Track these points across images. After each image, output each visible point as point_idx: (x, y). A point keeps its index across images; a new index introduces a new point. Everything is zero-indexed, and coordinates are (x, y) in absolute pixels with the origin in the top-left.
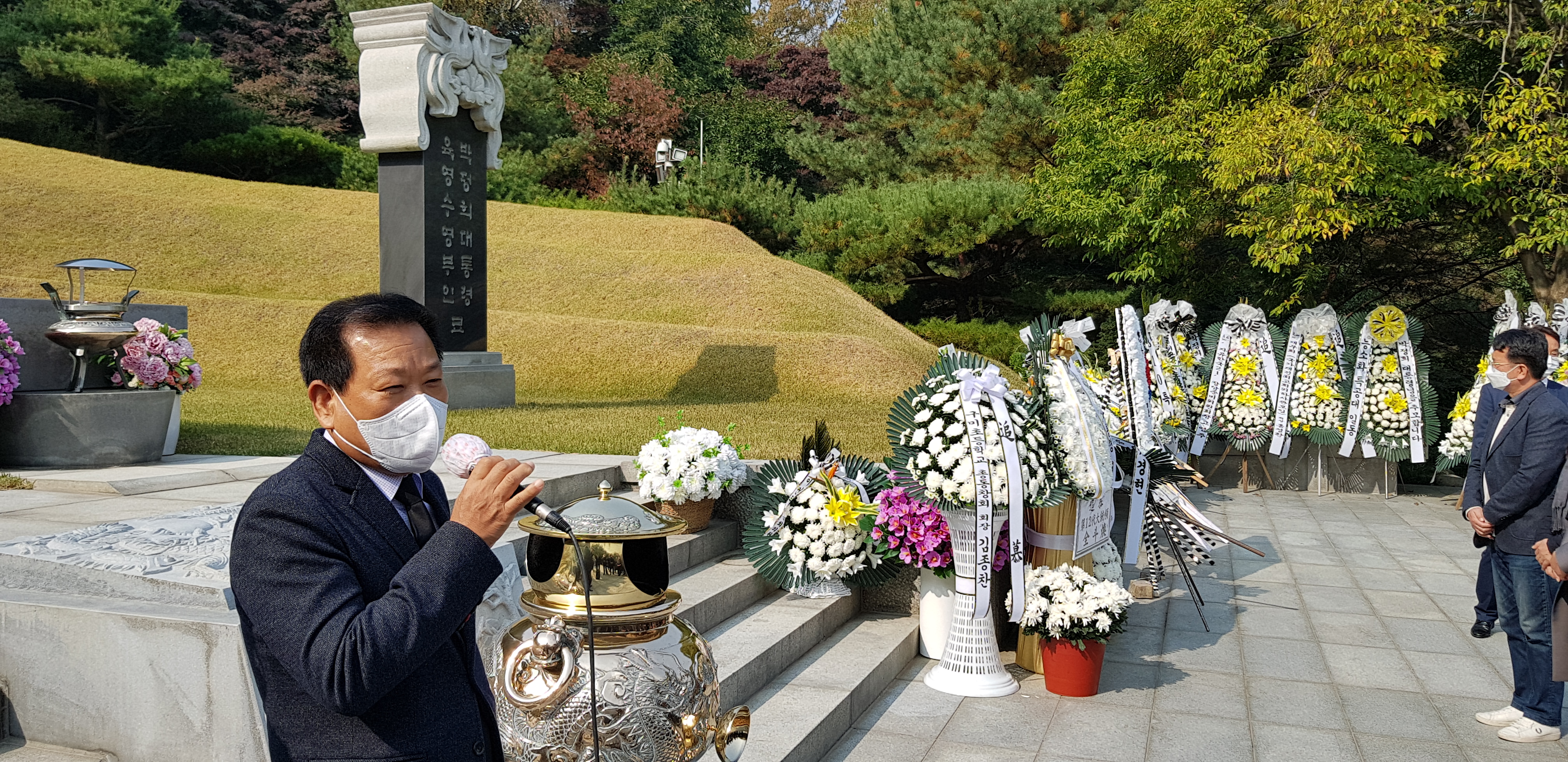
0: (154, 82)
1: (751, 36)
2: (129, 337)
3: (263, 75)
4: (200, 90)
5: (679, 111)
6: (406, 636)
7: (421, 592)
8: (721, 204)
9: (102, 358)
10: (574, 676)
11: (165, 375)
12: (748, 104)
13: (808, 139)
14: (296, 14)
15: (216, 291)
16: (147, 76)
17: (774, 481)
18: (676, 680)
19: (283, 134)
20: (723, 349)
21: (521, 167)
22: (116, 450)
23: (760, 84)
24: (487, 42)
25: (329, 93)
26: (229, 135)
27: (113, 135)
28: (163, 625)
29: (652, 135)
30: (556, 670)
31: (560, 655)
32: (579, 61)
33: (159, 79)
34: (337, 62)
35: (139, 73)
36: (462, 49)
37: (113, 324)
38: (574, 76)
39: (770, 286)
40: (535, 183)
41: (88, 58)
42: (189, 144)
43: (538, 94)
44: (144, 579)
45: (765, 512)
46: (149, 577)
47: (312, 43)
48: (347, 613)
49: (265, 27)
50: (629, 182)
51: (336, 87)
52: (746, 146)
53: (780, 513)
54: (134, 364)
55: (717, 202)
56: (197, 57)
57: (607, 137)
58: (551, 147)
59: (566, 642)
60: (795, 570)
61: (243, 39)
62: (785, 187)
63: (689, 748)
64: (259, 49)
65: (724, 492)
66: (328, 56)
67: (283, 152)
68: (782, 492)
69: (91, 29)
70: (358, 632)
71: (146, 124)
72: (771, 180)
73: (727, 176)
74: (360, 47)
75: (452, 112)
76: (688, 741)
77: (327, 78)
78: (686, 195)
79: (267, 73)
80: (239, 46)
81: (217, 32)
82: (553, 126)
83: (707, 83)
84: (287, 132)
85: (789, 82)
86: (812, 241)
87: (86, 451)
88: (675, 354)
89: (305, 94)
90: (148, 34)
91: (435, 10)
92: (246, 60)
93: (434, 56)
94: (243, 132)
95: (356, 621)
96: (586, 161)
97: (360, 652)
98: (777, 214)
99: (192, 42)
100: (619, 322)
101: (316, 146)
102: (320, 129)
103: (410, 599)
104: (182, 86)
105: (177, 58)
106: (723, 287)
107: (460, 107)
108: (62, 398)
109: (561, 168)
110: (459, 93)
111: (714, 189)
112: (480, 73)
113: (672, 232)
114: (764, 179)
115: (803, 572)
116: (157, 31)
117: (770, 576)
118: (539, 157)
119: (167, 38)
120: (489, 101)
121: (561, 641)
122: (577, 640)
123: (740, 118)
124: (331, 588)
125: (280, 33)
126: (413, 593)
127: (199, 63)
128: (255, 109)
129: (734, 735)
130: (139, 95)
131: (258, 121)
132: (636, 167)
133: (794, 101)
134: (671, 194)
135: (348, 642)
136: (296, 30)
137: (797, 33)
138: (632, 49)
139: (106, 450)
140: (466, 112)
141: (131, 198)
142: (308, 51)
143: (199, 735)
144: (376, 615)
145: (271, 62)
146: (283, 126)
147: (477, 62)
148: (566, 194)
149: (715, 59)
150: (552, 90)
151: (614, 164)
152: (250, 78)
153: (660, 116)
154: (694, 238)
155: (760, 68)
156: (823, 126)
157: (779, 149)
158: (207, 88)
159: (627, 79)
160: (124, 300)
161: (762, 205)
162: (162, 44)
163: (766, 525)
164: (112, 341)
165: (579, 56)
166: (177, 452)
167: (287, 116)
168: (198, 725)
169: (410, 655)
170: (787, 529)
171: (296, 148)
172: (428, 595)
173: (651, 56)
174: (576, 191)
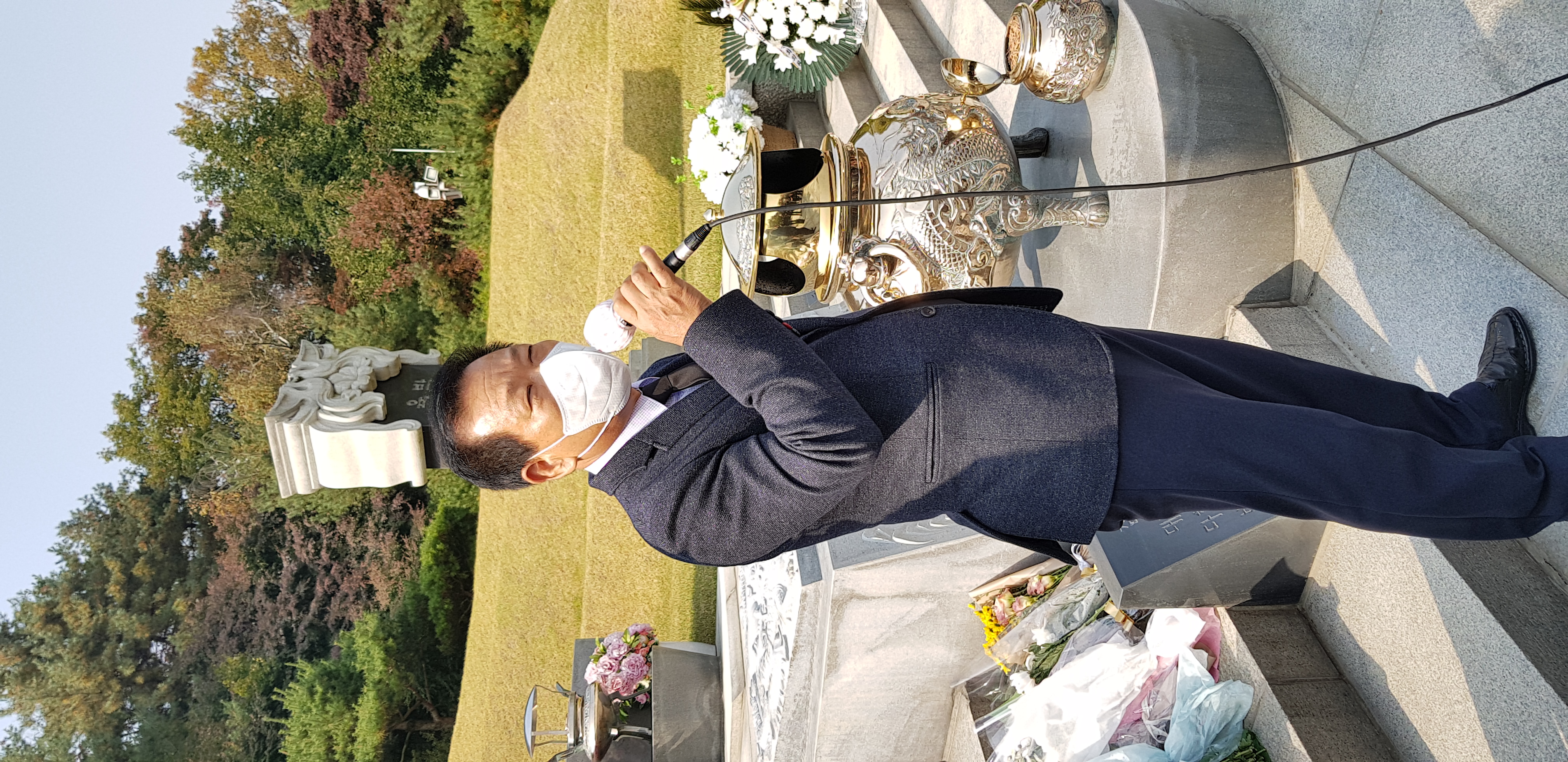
0: (380, 681)
1: (302, 96)
2: (600, 690)
3: (370, 583)
4: (386, 639)
5: (386, 175)
6: (801, 390)
7: (755, 375)
8: (481, 130)
9: (622, 713)
10: (898, 243)
11: (639, 657)
12: (374, 101)
13: (408, 34)
14: (308, 553)
15: (579, 618)
16: (374, 687)
17: (743, 58)
18: (910, 137)
19: (428, 562)
20: (627, 127)
21: (452, 337)
22: (706, 697)
23: (352, 86)
24: (305, 364)
25: (387, 521)
26: (431, 611)
27: (434, 715)
28: (833, 640)
29: (413, 203)
30: (892, 262)
31: (876, 258)
32: (340, 279)
33: (376, 676)
34: (354, 515)
35: (372, 694)
36: (312, 389)
37: (587, 705)
38: (356, 284)
39: (562, 76)
40: (469, 323)
41: (359, 739)
42: (441, 648)
43: (376, 320)
44: (792, 660)
45: (776, 68)
46: (791, 655)
47: (336, 538)
48: (775, 450)
49: (322, 583)
50: (461, 226)
51: (380, 515)
52: (420, 104)
53: (778, 52)
54: (627, 684)
55: (479, 135)
56: (354, 643)
57: (418, 251)
58: (431, 308)
59: (864, 252)
60: (837, 35)
61: (335, 602)
62: (460, 61)
63: (980, 124)
64: (344, 587)
65: (756, 113)
66: (349, 523)
67: (446, 563)
68: (755, 50)
69: (331, 738)
70: (794, 438)
71: (423, 686)
72: (453, 75)
73: (451, 124)
74: (318, 488)
75: (380, 398)
76: (974, 125)
77: (371, 524)
78: (473, 168)
79: (368, 579)
80: (343, 606)
81: (329, 625)
82: (409, 305)
83: (355, 145)
84: (426, 559)
85: (348, 56)
86: (516, 31)
87: (707, 723)
88: (633, 177)
89: (388, 543)
90: (334, 688)
91: (272, 415)
92: (357, 599)
93: (321, 415)
94: (427, 599)
95: (783, 441)
96: (445, 272)
97: (815, 436)
98: (490, 69)
99: (340, 648)
100: (602, 236)
101: (439, 532)
102: (422, 529)
103: (761, 387)
104: (382, 655)
105: (355, 661)
106: (564, 126)
107: (375, 391)
108: (656, 746)
109: (454, 298)
110: (360, 392)
111: (465, 138)
112: (337, 371)
113: (508, 181)
114: (453, 83)
115: (840, 27)
116: (330, 679)
117: (843, 64)
118: (442, 319)
119: (336, 671)
120: (368, 362)
121: (863, 257)
122: (863, 241)
123: (390, 110)
124: (749, 467)
125: (328, 569)
126: (757, 383)
127: (359, 641)
128: (404, 589)
129: (971, 75)
130: (394, 694)
131: (414, 585)
132: (445, 220)
133: (370, 52)
134: (473, 184)
135: (804, 448)
136: (323, 553)
137: (297, 47)
138: (323, 224)
139: (706, 705)
140: (380, 384)
141: (491, 697)
142: (344, 541)
143: (940, 604)
144: (777, 421)
145: (357, 576)
146: (420, 563)
147: (326, 374)
148: (477, 292)
149: (328, 136)
150: (371, 306)
151: (445, 243)
152: (374, 595)
153: (392, 194)
154: (514, 157)
155: (336, 87)
156: (394, 18)
157: (422, 68)
158: (385, 632)
159: (354, 229)
160: (565, 695)
161: (481, 87)
162: (343, 675)
163: (790, 67)
164: (604, 704)
165: (336, 279)
166: (713, 643)
167: (411, 559)
168: (930, 606)
169: (820, 384)
170: (793, 44)
171: (442, 551)
172: (758, 367)
173: (329, 204)
174: (474, 282)
